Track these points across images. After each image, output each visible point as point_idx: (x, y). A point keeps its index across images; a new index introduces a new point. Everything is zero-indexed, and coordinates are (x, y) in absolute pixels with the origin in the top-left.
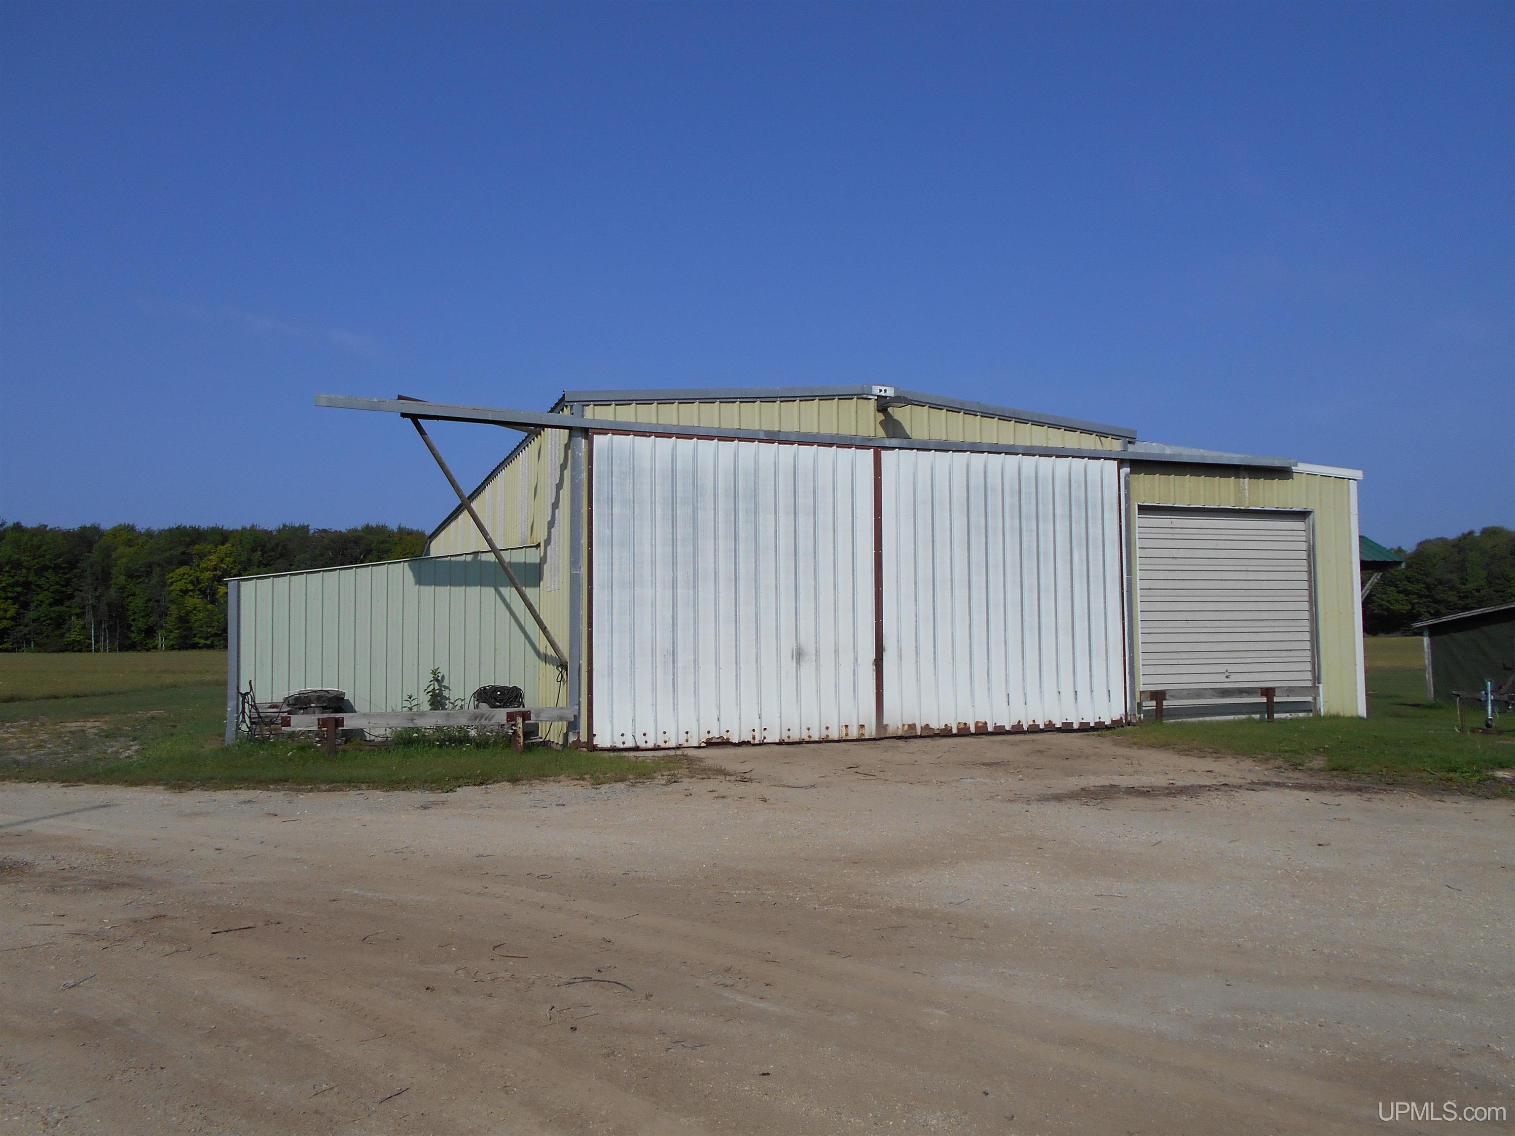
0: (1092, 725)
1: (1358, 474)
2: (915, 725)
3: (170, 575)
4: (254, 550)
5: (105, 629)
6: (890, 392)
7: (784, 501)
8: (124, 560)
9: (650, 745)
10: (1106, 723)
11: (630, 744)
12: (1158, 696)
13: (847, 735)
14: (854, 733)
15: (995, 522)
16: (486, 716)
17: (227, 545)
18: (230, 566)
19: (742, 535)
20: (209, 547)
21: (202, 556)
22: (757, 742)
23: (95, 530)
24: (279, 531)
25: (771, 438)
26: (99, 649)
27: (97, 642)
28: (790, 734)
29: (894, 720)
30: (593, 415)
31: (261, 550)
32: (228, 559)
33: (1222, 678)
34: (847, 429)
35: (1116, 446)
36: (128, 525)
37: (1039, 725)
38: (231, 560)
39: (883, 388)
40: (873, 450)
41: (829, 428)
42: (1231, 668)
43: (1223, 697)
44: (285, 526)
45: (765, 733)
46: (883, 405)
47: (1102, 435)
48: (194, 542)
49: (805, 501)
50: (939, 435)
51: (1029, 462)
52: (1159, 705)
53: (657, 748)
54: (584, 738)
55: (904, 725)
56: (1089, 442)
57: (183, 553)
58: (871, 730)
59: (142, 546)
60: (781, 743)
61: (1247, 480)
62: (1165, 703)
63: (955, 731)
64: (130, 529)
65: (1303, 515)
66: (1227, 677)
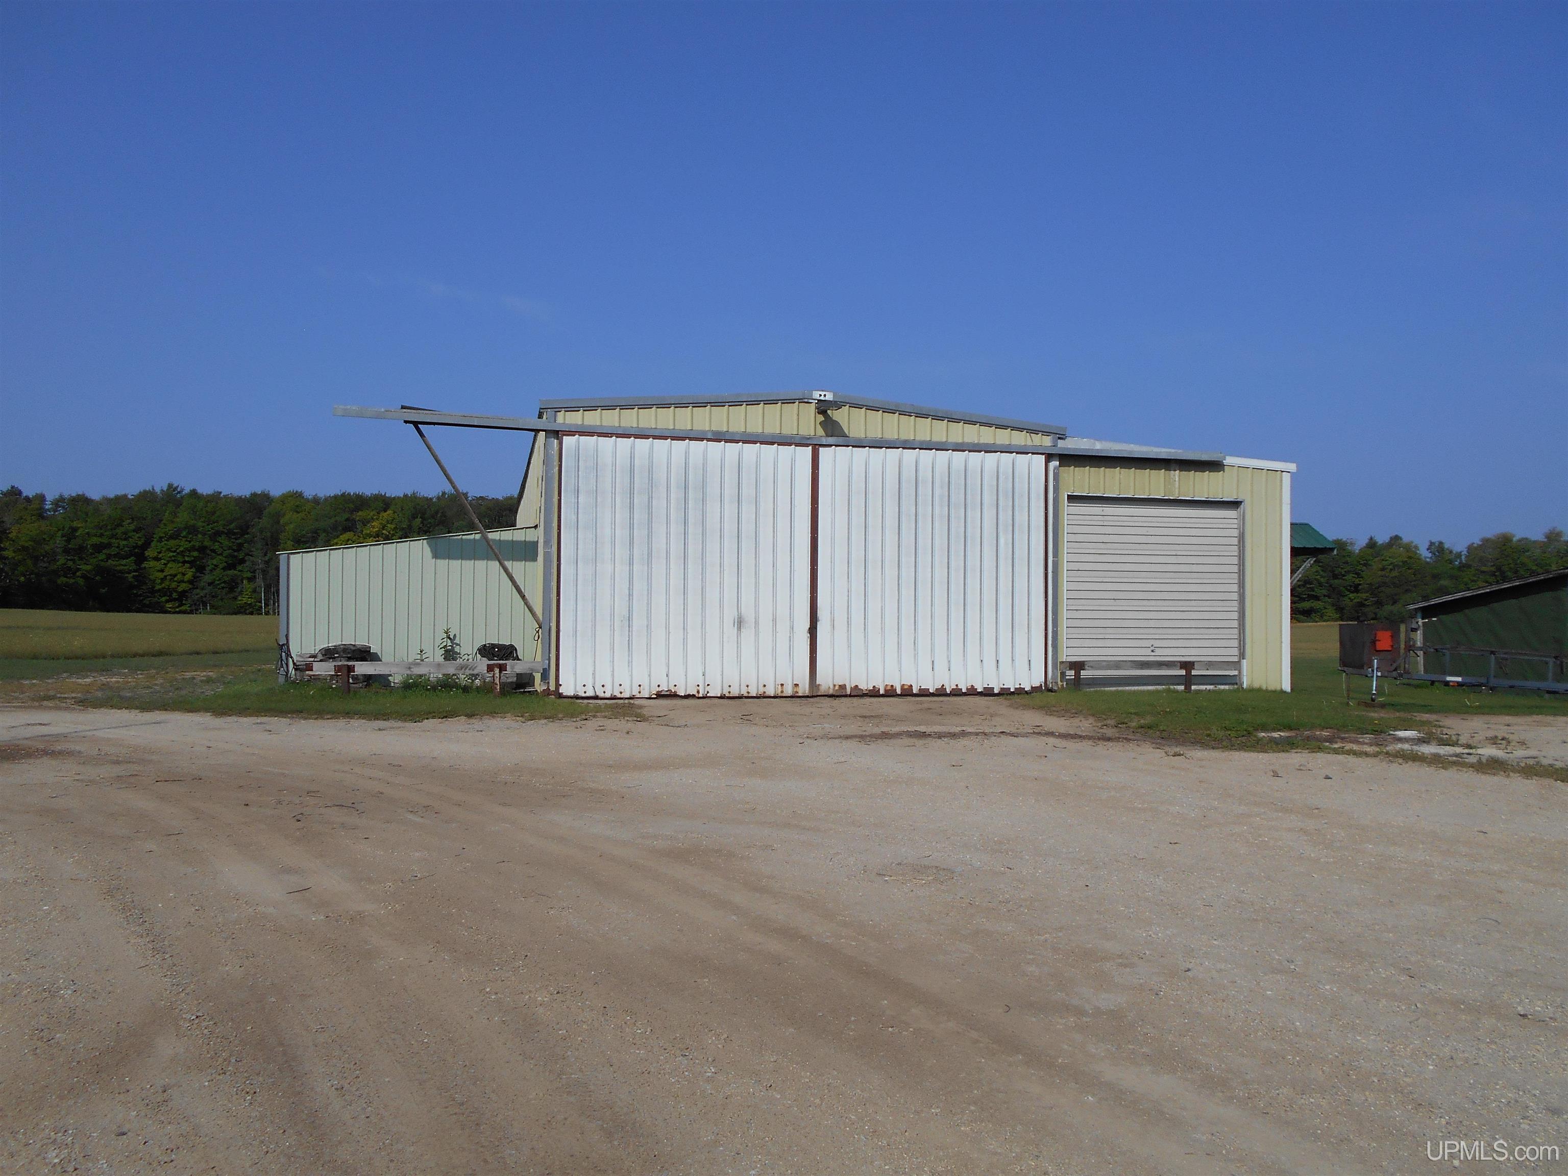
0: (1012, 690)
1: (1292, 467)
2: (845, 685)
3: (335, 541)
4: (414, 517)
5: (274, 593)
6: (829, 397)
7: (729, 491)
8: (292, 526)
9: (608, 695)
10: (1026, 689)
11: (590, 693)
12: (1078, 666)
13: (782, 692)
14: (789, 691)
15: (925, 510)
16: (469, 667)
17: (388, 512)
18: (392, 532)
19: (691, 520)
20: (372, 514)
21: (365, 522)
22: (701, 695)
23: (266, 497)
24: (438, 498)
25: (717, 437)
26: (268, 612)
27: (266, 605)
28: (731, 689)
29: (827, 679)
30: (565, 419)
31: (420, 518)
32: (389, 525)
33: (1148, 652)
34: (789, 429)
35: (1047, 441)
36: (297, 492)
37: (961, 689)
38: (393, 526)
39: (823, 393)
40: (811, 447)
41: (772, 428)
42: (1157, 643)
43: (1142, 669)
44: (444, 493)
45: (708, 688)
46: (823, 408)
47: (1032, 431)
48: (357, 509)
49: (747, 491)
50: (875, 433)
51: (959, 458)
52: (1077, 674)
53: (613, 698)
54: (552, 688)
55: (835, 686)
56: (1020, 439)
57: (347, 520)
58: (804, 689)
59: (309, 513)
60: (722, 697)
61: (1177, 472)
62: (1082, 672)
63: (882, 692)
64: (298, 495)
65: (1235, 504)
66: (1152, 651)
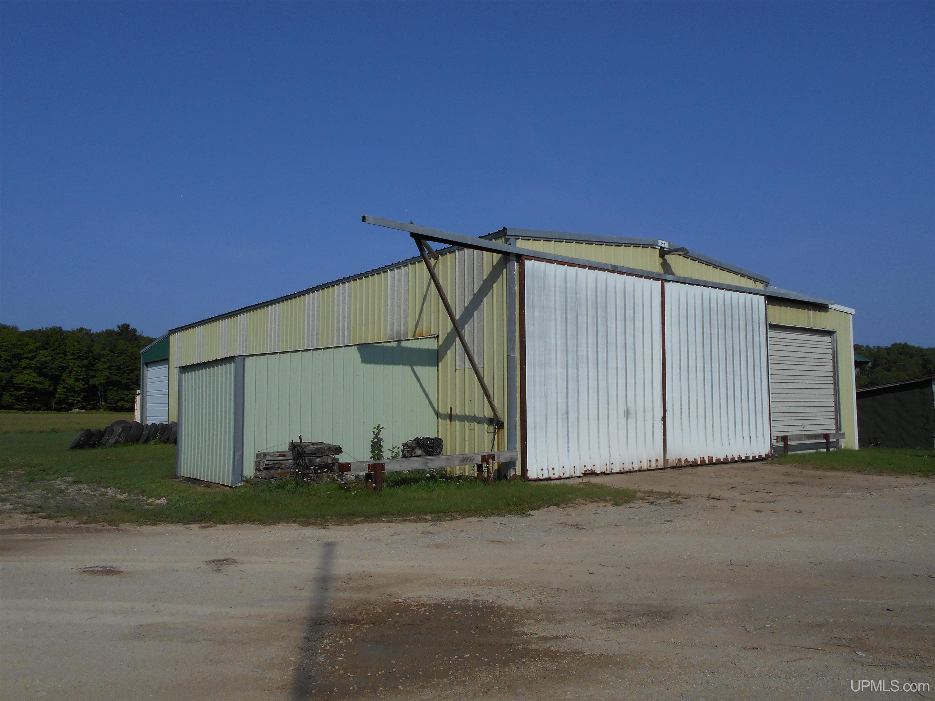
0: (757, 457)
1: (853, 311)
2: (681, 459)
6: (666, 245)
7: (620, 312)
9: (556, 476)
10: (763, 456)
11: (546, 476)
12: (784, 439)
13: (650, 466)
14: (653, 466)
15: (714, 331)
16: (470, 459)
19: (600, 334)
22: (608, 472)
25: (613, 269)
28: (624, 466)
29: (671, 456)
30: (522, 246)
33: (801, 428)
34: (646, 267)
35: (760, 287)
37: (735, 458)
39: (663, 242)
40: (660, 281)
42: (805, 423)
43: (809, 439)
45: (612, 466)
46: (663, 253)
47: (756, 280)
49: (629, 313)
50: (687, 274)
51: (728, 294)
52: (786, 444)
53: (560, 478)
54: (519, 473)
55: (676, 459)
56: (749, 284)
58: (661, 464)
60: (621, 473)
61: (811, 311)
62: (789, 443)
63: (699, 463)
65: (830, 333)
66: (803, 428)
